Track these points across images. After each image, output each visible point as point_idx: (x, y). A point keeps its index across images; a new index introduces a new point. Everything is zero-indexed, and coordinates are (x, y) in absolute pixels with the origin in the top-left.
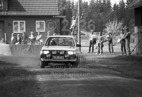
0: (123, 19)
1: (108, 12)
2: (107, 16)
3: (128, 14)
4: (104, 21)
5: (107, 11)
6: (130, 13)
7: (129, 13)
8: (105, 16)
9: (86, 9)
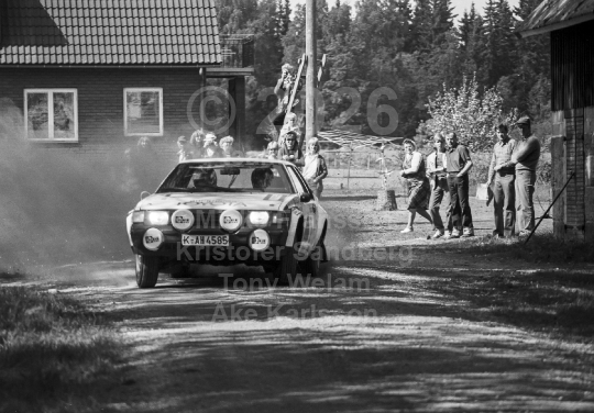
0: (503, 78)
1: (438, 50)
2: (432, 68)
3: (525, 57)
4: (421, 87)
5: (433, 46)
6: (535, 54)
7: (530, 55)
8: (426, 69)
9: (343, 37)
